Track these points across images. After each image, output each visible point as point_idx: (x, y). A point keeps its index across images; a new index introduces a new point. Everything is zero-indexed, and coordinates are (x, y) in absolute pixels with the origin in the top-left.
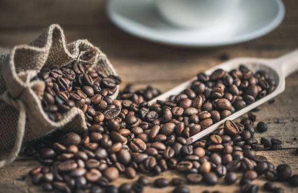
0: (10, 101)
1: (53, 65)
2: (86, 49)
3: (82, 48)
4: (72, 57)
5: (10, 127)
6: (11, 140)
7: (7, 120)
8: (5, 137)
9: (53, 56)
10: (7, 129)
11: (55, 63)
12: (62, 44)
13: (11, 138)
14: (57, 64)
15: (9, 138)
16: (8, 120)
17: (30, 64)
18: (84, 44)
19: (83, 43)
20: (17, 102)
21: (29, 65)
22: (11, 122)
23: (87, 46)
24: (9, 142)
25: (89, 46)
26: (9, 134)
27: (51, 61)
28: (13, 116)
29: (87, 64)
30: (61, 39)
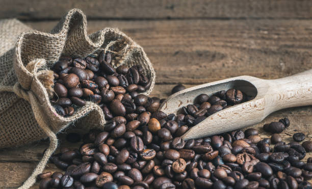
0: (20, 93)
1: (75, 55)
2: (116, 39)
3: (110, 37)
4: (94, 46)
5: (23, 123)
6: (23, 137)
7: (18, 114)
8: (17, 133)
9: (74, 44)
10: (19, 124)
11: (76, 52)
12: (83, 30)
13: (24, 135)
14: (78, 53)
15: (22, 135)
16: (21, 114)
17: (44, 51)
18: (114, 33)
19: (112, 31)
20: (27, 94)
21: (42, 54)
22: (24, 117)
23: (118, 35)
24: (22, 139)
25: (121, 36)
26: (22, 130)
27: (71, 50)
28: (26, 111)
29: (117, 56)
30: (82, 25)
